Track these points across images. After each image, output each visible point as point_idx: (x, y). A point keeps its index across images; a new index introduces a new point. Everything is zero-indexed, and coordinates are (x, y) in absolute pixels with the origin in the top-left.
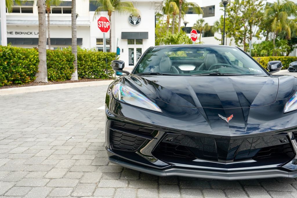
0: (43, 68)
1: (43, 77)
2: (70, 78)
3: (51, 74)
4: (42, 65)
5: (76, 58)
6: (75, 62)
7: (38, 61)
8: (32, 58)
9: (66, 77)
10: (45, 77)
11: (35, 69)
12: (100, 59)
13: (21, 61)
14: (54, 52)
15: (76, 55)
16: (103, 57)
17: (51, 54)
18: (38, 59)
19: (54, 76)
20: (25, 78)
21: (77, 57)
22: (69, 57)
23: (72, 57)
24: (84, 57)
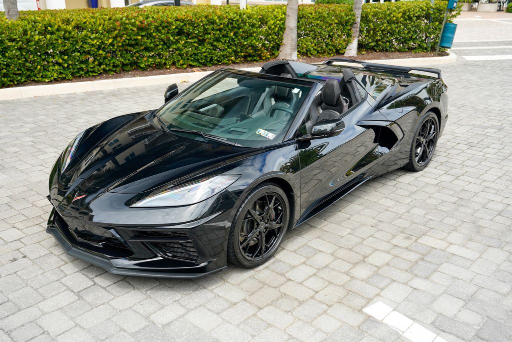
0: (289, 39)
1: (288, 52)
2: (343, 52)
3: (307, 46)
4: (289, 34)
5: (358, 20)
6: (356, 25)
7: (282, 29)
8: (273, 25)
9: (334, 51)
10: (292, 52)
11: (277, 41)
12: (410, 18)
13: (255, 30)
14: (316, 12)
15: (358, 14)
16: (416, 15)
17: (310, 15)
18: (282, 26)
19: (312, 49)
20: (261, 53)
21: (360, 16)
22: (343, 18)
23: (347, 18)
24: (374, 16)
